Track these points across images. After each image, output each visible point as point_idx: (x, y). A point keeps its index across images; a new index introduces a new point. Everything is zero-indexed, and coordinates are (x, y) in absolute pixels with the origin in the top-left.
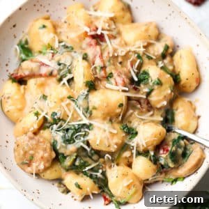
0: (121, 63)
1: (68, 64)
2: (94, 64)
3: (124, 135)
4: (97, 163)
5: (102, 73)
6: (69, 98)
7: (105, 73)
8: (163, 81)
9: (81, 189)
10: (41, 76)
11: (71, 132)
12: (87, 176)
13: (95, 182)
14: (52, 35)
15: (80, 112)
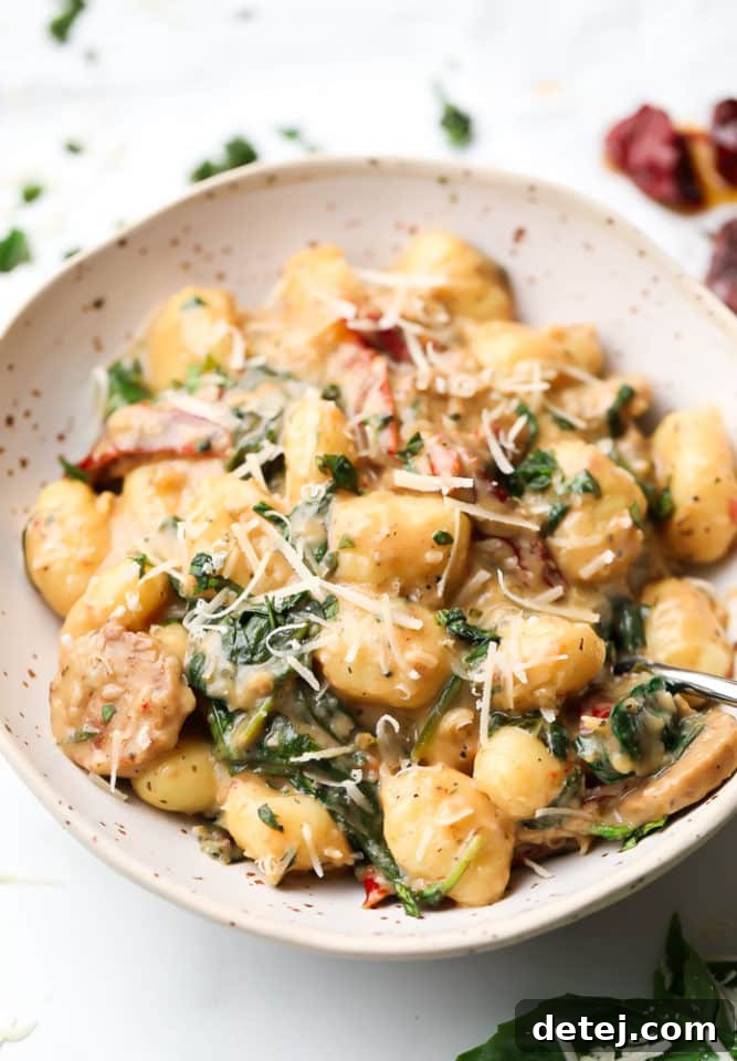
0: (456, 417)
1: (268, 414)
2: (358, 411)
3: (451, 642)
4: (347, 749)
5: (387, 439)
6: (261, 509)
7: (398, 439)
8: (606, 482)
9: (281, 829)
10: (170, 454)
11: (256, 624)
12: (308, 791)
13: (332, 814)
14: (222, 328)
15: (295, 558)
